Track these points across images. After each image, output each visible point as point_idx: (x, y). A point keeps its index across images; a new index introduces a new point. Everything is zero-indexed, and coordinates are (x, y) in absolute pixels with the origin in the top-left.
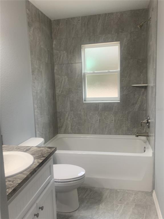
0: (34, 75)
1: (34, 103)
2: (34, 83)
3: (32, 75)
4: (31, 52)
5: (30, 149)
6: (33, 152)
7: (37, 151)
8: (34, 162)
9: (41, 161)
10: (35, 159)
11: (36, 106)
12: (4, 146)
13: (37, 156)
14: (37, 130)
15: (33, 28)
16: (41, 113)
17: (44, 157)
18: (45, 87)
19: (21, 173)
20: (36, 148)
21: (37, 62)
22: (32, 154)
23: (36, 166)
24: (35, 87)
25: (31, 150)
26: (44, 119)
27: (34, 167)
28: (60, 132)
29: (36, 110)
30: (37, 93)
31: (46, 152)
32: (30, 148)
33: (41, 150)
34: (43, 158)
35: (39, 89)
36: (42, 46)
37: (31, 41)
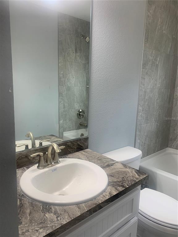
0: (146, 69)
1: (138, 104)
2: (144, 79)
3: (143, 68)
4: (147, 39)
5: (112, 165)
6: (114, 171)
7: (119, 173)
8: (104, 191)
9: (115, 193)
10: (109, 184)
11: (140, 108)
12: (88, 151)
13: (116, 181)
14: (137, 138)
15: (154, 7)
16: (147, 117)
17: (123, 186)
18: (158, 85)
19: (78, 204)
20: (121, 166)
21: (154, 52)
22: (110, 176)
23: (104, 199)
24: (144, 85)
25: (113, 167)
26: (151, 126)
27: (101, 200)
28: (172, 145)
29: (141, 114)
30: (145, 92)
31: (129, 179)
32: (114, 164)
33: (125, 172)
34: (121, 189)
35: (149, 87)
36: (164, 32)
37: (149, 24)
